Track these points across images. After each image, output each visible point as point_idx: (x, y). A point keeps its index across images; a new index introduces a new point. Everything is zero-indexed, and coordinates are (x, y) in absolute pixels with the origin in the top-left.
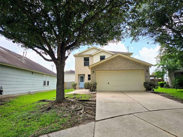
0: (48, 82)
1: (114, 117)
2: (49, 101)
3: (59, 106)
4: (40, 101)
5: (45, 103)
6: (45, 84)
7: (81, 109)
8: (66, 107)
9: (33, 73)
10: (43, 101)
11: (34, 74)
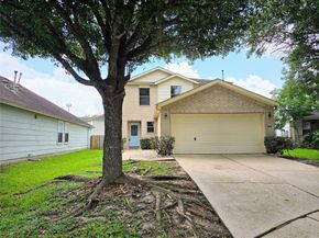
0: (67, 135)
1: (274, 229)
2: (82, 180)
3: (116, 194)
4: (60, 178)
5: (73, 184)
6: (60, 140)
7: (176, 205)
8: (134, 196)
9: (36, 116)
10: (68, 178)
11: (39, 119)
